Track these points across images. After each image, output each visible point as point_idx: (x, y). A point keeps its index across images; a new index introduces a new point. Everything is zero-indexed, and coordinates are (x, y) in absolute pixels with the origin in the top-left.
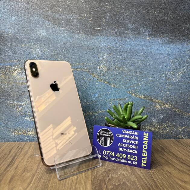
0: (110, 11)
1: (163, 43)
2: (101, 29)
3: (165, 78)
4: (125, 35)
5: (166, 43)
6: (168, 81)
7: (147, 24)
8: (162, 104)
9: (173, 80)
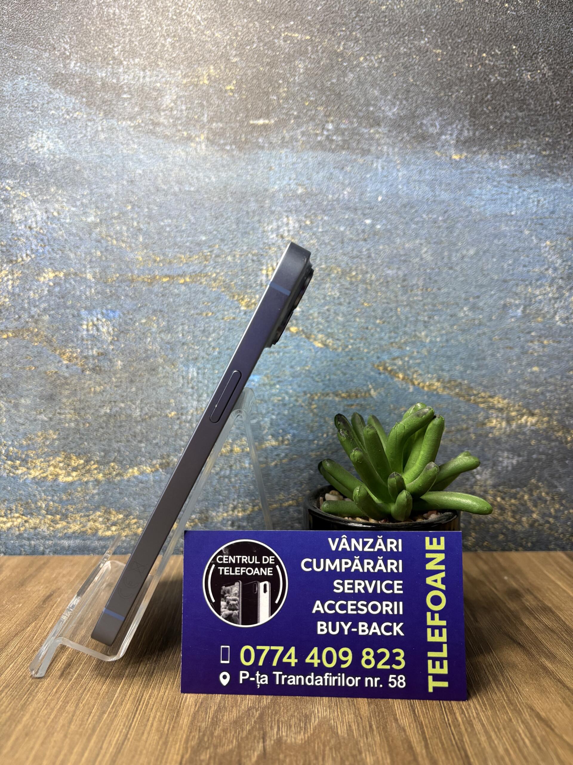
0: (306, 52)
1: (513, 175)
2: (272, 121)
3: (524, 311)
4: (366, 147)
5: (527, 173)
6: (537, 323)
7: (452, 101)
8: (514, 414)
9: (557, 318)
